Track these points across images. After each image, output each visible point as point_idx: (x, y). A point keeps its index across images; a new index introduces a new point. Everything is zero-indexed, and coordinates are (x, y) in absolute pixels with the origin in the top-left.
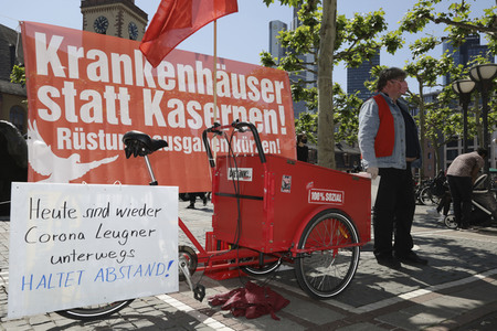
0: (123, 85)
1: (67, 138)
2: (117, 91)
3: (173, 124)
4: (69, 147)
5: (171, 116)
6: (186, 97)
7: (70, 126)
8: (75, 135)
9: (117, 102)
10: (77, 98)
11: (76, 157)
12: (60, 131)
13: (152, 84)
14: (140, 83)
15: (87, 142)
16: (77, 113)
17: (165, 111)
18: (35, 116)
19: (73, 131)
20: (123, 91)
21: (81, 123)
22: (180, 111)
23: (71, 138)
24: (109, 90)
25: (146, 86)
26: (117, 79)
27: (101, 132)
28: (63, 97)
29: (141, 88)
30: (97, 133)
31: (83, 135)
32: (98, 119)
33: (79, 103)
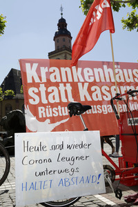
0: (68, 82)
1: (43, 112)
2: (65, 86)
3: (95, 99)
4: (44, 116)
5: (94, 95)
6: (100, 84)
7: (44, 105)
8: (47, 110)
9: (66, 91)
10: (46, 91)
11: (48, 121)
12: (40, 108)
13: (82, 80)
14: (76, 80)
15: (53, 113)
16: (47, 98)
17: (91, 93)
18: (28, 103)
19: (46, 108)
20: (68, 85)
21: (49, 103)
22: (98, 92)
23: (45, 111)
24: (61, 85)
25: (79, 81)
26: (64, 80)
27: (59, 107)
28: (40, 91)
29: (77, 83)
30: (57, 107)
31: (50, 109)
32: (57, 100)
33: (47, 94)
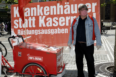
0: (34, 16)
2: (32, 18)
4: (20, 34)
5: (47, 23)
9: (32, 21)
10: (22, 22)
12: (18, 30)
13: (42, 14)
14: (38, 15)
16: (22, 25)
18: (13, 28)
19: (21, 30)
21: (23, 28)
23: (20, 32)
26: (32, 15)
27: (27, 30)
28: (19, 22)
31: (23, 31)
